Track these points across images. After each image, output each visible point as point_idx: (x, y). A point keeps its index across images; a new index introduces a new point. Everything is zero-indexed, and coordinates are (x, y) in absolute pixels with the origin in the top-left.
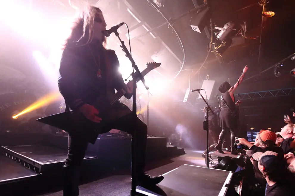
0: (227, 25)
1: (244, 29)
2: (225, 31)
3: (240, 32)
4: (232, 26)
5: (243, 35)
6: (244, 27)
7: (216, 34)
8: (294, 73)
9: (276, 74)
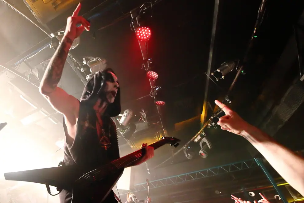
0: (126, 112)
1: (144, 116)
2: (125, 117)
3: (142, 119)
4: (131, 113)
5: (145, 121)
6: (144, 114)
7: (118, 120)
8: (202, 155)
9: (187, 156)
